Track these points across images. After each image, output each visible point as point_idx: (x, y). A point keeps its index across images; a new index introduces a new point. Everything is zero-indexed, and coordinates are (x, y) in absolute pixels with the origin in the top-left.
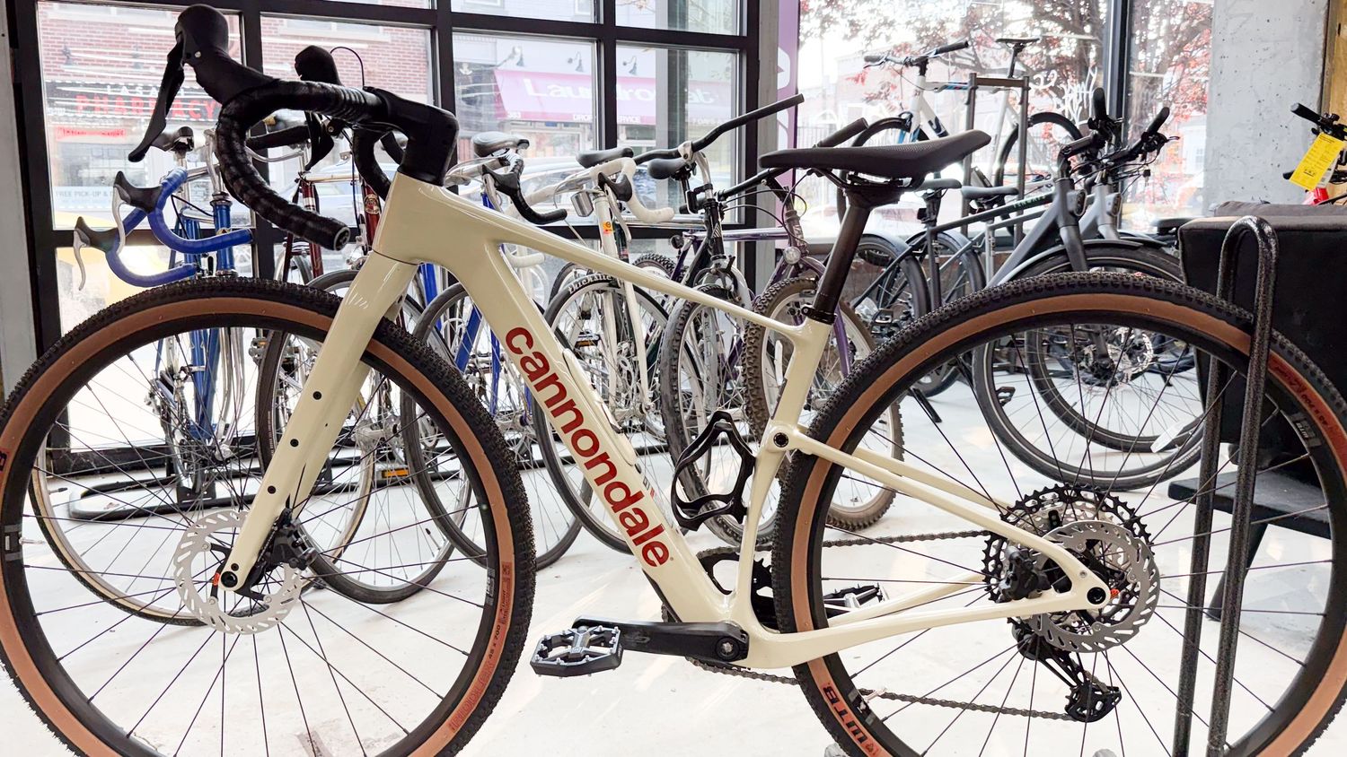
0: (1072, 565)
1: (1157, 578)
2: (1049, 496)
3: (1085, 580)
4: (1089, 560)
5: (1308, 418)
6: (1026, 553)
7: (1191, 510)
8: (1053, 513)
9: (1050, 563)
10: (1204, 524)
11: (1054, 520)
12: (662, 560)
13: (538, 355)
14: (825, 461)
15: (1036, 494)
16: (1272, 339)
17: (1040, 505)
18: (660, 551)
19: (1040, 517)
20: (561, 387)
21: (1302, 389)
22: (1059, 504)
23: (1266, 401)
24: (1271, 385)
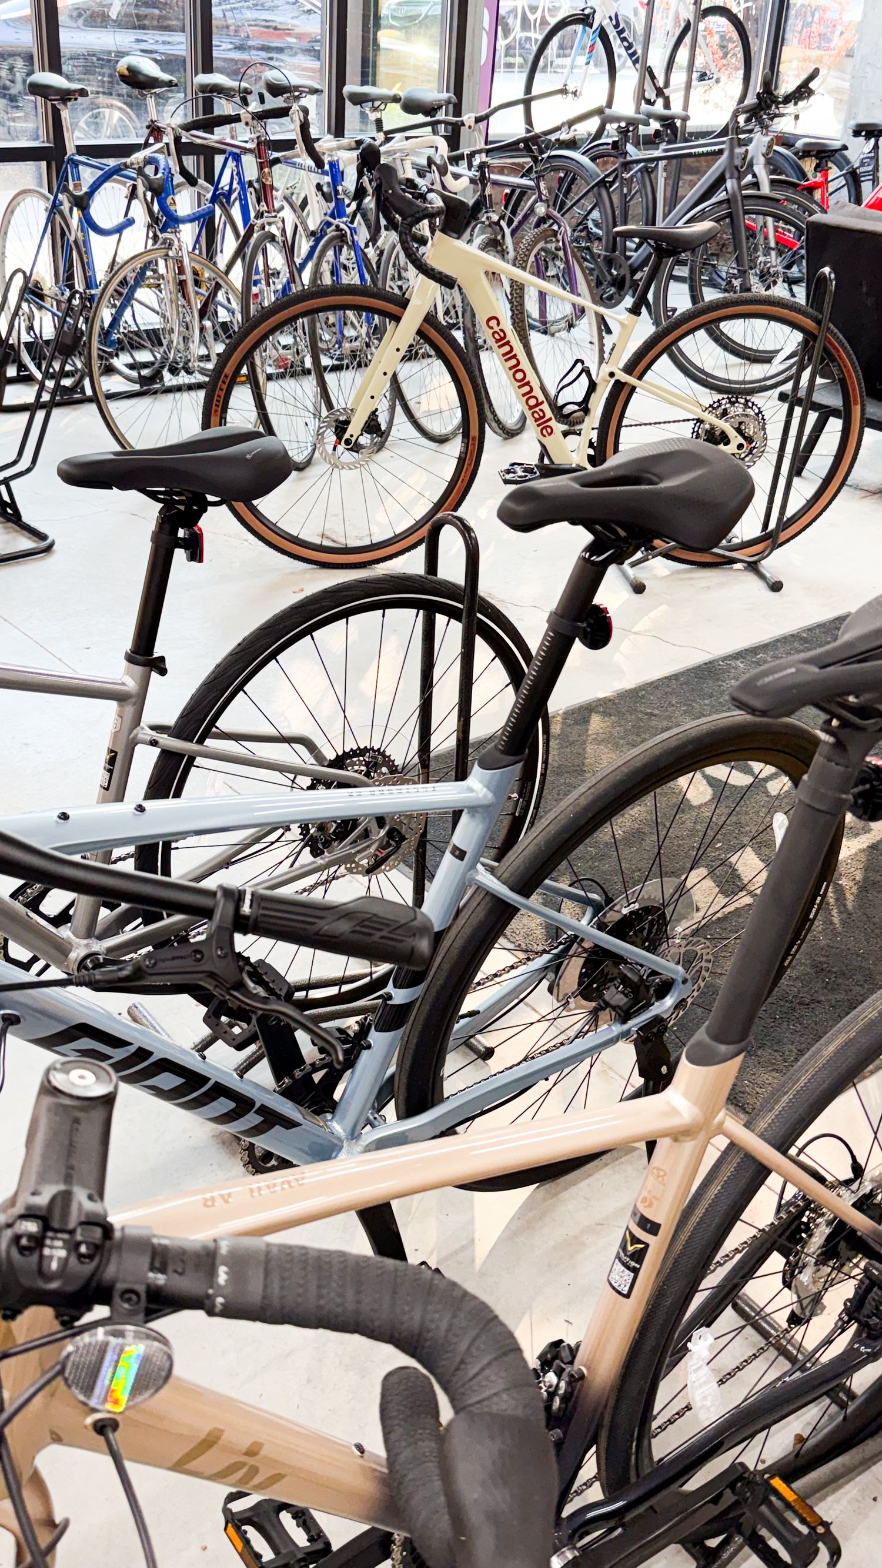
0: (732, 433)
1: (766, 439)
2: (724, 402)
3: (736, 439)
4: (739, 430)
5: (839, 365)
6: (713, 428)
7: (786, 405)
8: (725, 410)
9: (723, 432)
10: (790, 414)
11: (725, 413)
12: (550, 434)
13: (502, 330)
14: (629, 385)
15: (719, 401)
16: (828, 328)
17: (720, 406)
18: (549, 430)
19: (720, 411)
20: (511, 347)
21: (838, 351)
22: (728, 405)
23: (822, 356)
24: (825, 349)
